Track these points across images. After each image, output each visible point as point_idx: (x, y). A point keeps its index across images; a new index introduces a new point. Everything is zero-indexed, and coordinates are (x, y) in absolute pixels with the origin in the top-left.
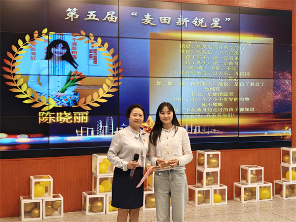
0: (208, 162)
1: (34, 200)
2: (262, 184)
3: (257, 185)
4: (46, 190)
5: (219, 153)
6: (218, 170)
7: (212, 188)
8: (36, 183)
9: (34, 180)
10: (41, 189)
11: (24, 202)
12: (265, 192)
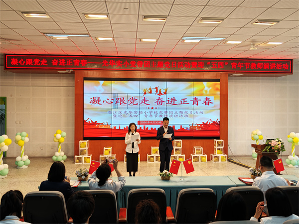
0: (176, 145)
1: (104, 156)
2: (202, 155)
3: (200, 156)
4: (110, 152)
5: (181, 141)
6: (181, 148)
7: (178, 156)
8: (106, 150)
9: (105, 149)
10: (107, 152)
11: (100, 156)
12: (204, 158)
